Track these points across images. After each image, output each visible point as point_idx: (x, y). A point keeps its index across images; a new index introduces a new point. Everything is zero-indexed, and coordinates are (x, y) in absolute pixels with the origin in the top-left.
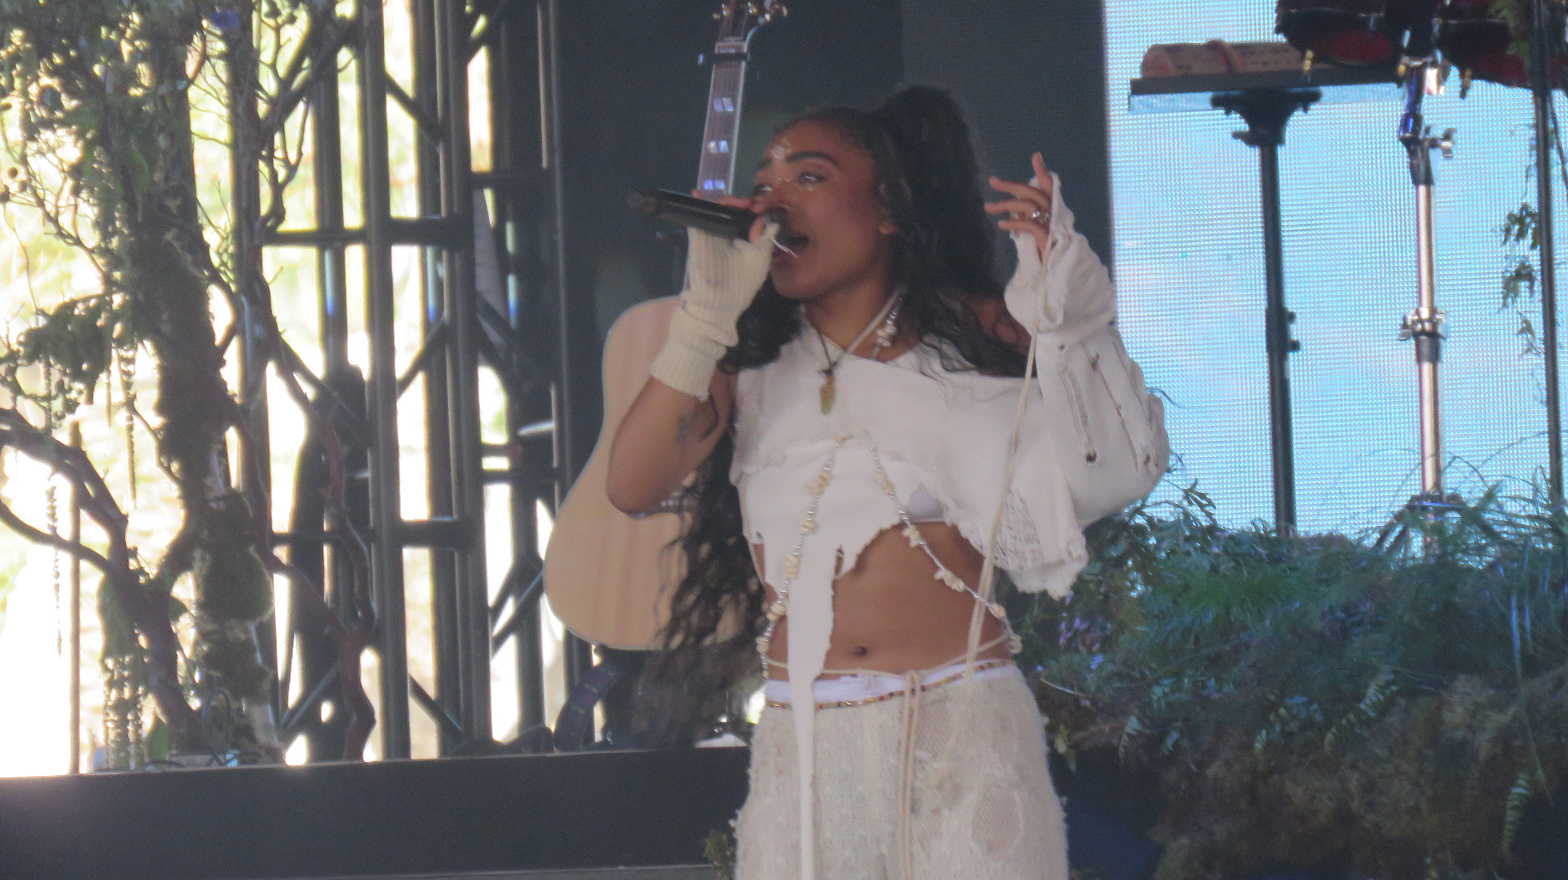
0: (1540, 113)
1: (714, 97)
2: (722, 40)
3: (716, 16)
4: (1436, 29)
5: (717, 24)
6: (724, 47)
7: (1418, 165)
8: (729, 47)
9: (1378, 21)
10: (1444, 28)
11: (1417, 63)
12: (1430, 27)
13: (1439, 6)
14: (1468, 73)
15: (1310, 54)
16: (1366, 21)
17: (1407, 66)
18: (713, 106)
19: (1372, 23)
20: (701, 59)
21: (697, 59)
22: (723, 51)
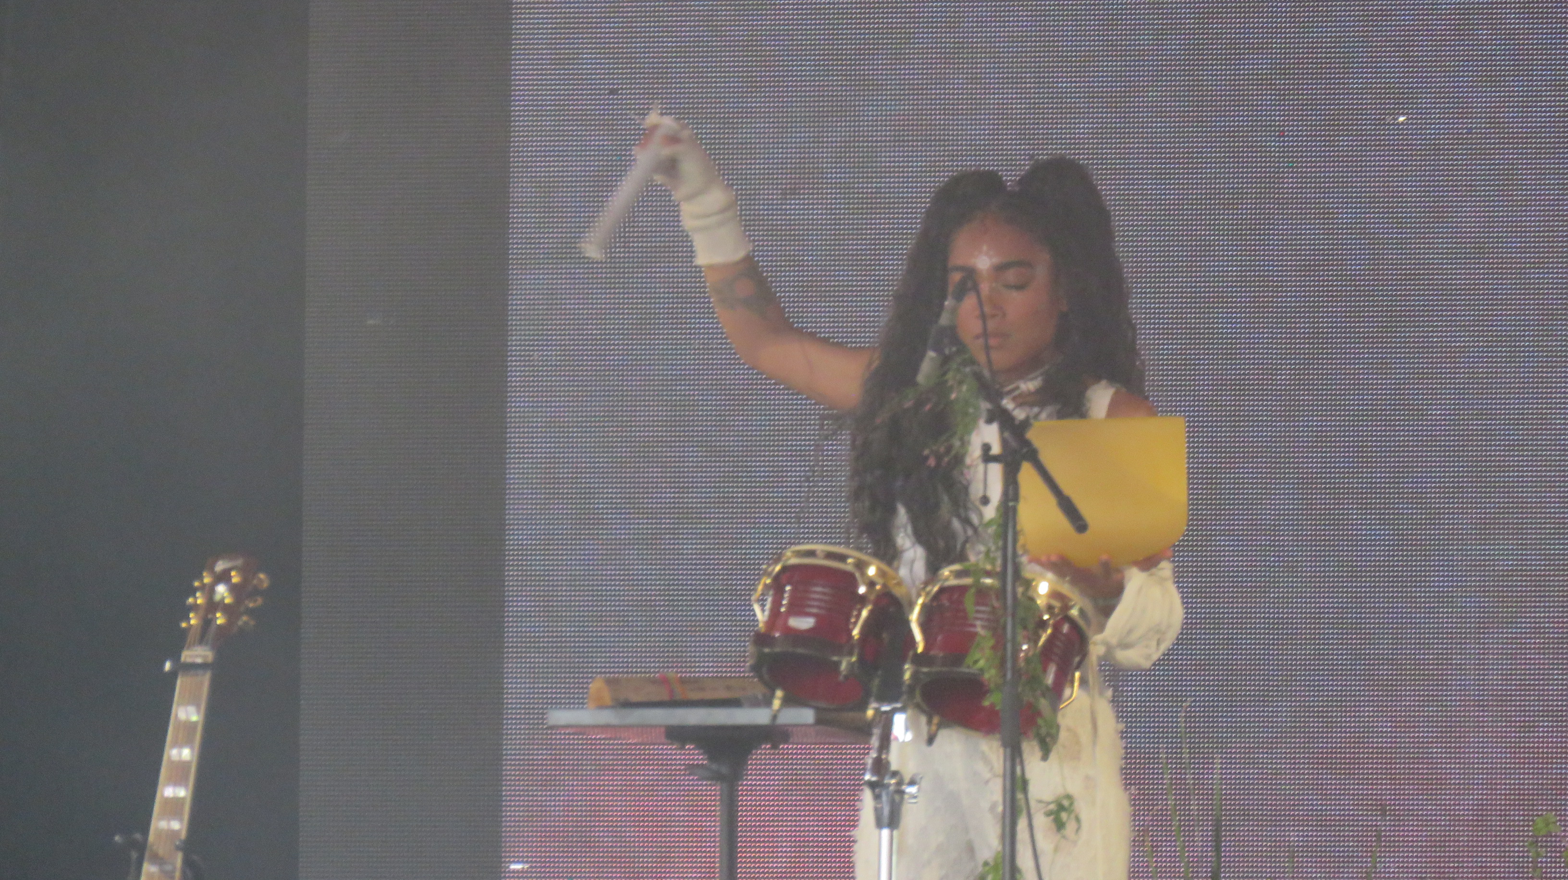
0: (1008, 764)
1: (179, 705)
2: (188, 648)
3: (184, 625)
4: (907, 676)
5: (185, 632)
6: (191, 656)
7: (882, 808)
8: (197, 656)
9: (851, 665)
10: (914, 676)
11: (886, 708)
12: (901, 672)
13: (911, 653)
14: (936, 720)
15: (779, 693)
16: (837, 664)
17: (877, 710)
18: (176, 715)
19: (844, 666)
20: (168, 666)
21: (163, 664)
22: (189, 660)
